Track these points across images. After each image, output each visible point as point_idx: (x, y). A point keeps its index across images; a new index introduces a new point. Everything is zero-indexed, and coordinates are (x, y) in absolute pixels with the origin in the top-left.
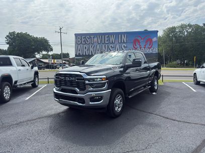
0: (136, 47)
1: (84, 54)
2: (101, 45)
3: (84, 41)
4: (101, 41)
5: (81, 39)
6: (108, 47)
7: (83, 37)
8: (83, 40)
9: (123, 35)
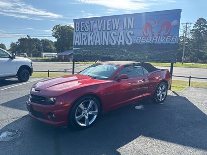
1: (82, 44)
2: (101, 33)
4: (102, 27)
5: (80, 26)
6: (110, 35)
7: (82, 23)
8: (82, 27)
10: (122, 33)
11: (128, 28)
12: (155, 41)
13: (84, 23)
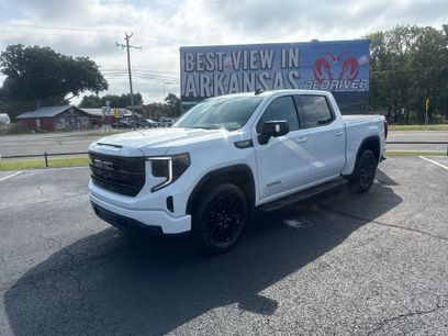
0: (321, 78)
1: (202, 95)
2: (240, 74)
3: (201, 64)
4: (241, 64)
5: (195, 60)
6: (257, 78)
7: (198, 55)
9: (291, 51)
10: (279, 75)
11: (290, 65)
12: (334, 87)
13: (204, 56)
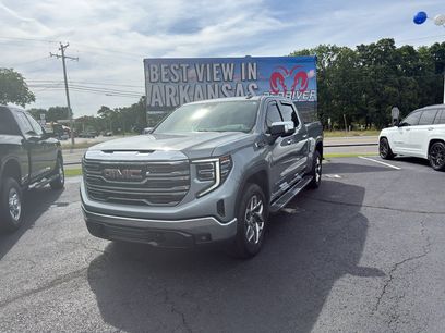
0: (276, 89)
1: (168, 104)
2: (204, 85)
3: (166, 75)
4: (205, 75)
5: (160, 72)
6: (220, 89)
7: (163, 66)
8: (164, 73)
9: (250, 65)
10: (240, 86)
11: (250, 78)
13: (169, 68)
